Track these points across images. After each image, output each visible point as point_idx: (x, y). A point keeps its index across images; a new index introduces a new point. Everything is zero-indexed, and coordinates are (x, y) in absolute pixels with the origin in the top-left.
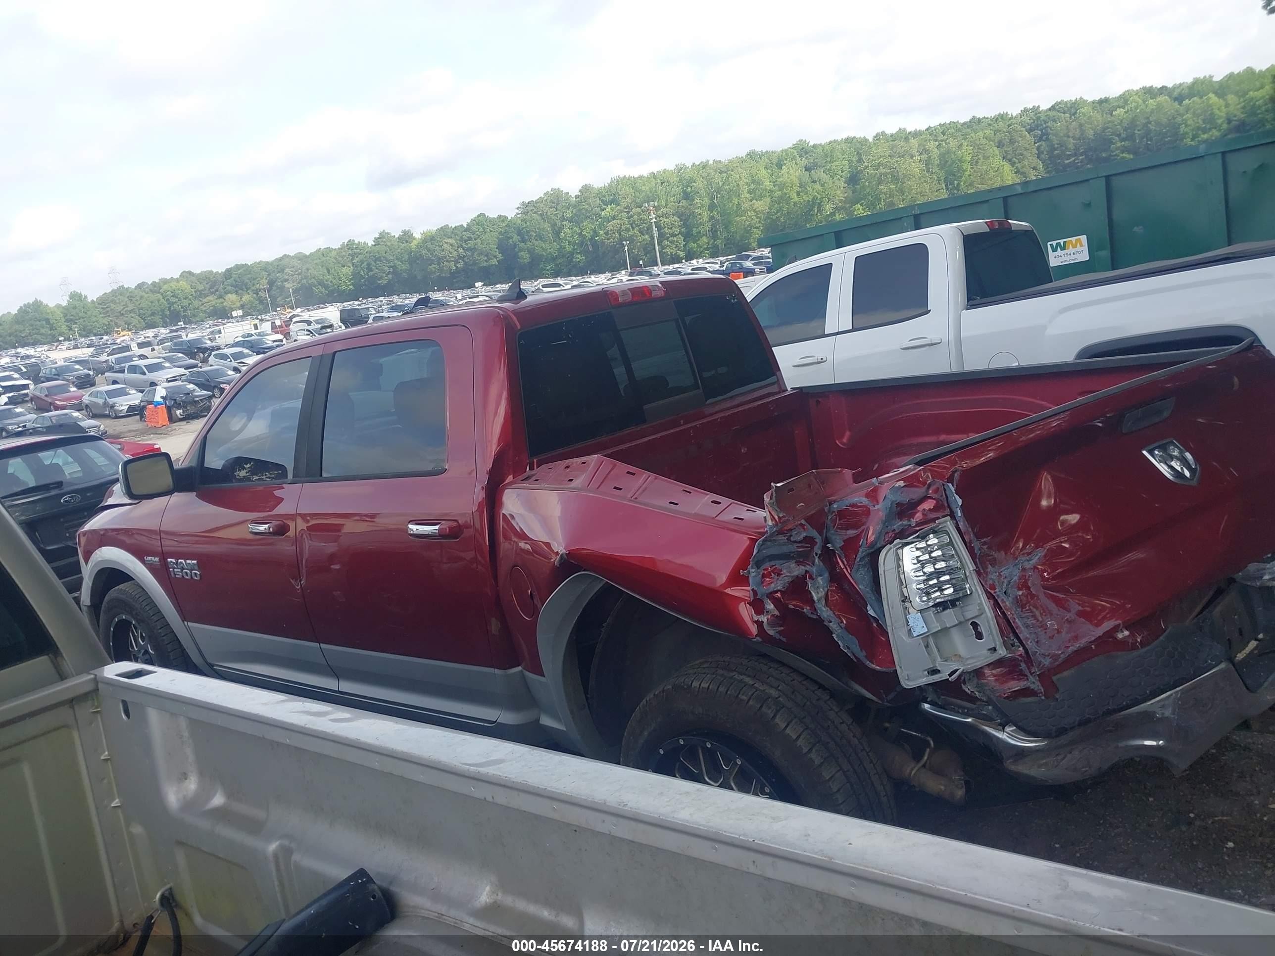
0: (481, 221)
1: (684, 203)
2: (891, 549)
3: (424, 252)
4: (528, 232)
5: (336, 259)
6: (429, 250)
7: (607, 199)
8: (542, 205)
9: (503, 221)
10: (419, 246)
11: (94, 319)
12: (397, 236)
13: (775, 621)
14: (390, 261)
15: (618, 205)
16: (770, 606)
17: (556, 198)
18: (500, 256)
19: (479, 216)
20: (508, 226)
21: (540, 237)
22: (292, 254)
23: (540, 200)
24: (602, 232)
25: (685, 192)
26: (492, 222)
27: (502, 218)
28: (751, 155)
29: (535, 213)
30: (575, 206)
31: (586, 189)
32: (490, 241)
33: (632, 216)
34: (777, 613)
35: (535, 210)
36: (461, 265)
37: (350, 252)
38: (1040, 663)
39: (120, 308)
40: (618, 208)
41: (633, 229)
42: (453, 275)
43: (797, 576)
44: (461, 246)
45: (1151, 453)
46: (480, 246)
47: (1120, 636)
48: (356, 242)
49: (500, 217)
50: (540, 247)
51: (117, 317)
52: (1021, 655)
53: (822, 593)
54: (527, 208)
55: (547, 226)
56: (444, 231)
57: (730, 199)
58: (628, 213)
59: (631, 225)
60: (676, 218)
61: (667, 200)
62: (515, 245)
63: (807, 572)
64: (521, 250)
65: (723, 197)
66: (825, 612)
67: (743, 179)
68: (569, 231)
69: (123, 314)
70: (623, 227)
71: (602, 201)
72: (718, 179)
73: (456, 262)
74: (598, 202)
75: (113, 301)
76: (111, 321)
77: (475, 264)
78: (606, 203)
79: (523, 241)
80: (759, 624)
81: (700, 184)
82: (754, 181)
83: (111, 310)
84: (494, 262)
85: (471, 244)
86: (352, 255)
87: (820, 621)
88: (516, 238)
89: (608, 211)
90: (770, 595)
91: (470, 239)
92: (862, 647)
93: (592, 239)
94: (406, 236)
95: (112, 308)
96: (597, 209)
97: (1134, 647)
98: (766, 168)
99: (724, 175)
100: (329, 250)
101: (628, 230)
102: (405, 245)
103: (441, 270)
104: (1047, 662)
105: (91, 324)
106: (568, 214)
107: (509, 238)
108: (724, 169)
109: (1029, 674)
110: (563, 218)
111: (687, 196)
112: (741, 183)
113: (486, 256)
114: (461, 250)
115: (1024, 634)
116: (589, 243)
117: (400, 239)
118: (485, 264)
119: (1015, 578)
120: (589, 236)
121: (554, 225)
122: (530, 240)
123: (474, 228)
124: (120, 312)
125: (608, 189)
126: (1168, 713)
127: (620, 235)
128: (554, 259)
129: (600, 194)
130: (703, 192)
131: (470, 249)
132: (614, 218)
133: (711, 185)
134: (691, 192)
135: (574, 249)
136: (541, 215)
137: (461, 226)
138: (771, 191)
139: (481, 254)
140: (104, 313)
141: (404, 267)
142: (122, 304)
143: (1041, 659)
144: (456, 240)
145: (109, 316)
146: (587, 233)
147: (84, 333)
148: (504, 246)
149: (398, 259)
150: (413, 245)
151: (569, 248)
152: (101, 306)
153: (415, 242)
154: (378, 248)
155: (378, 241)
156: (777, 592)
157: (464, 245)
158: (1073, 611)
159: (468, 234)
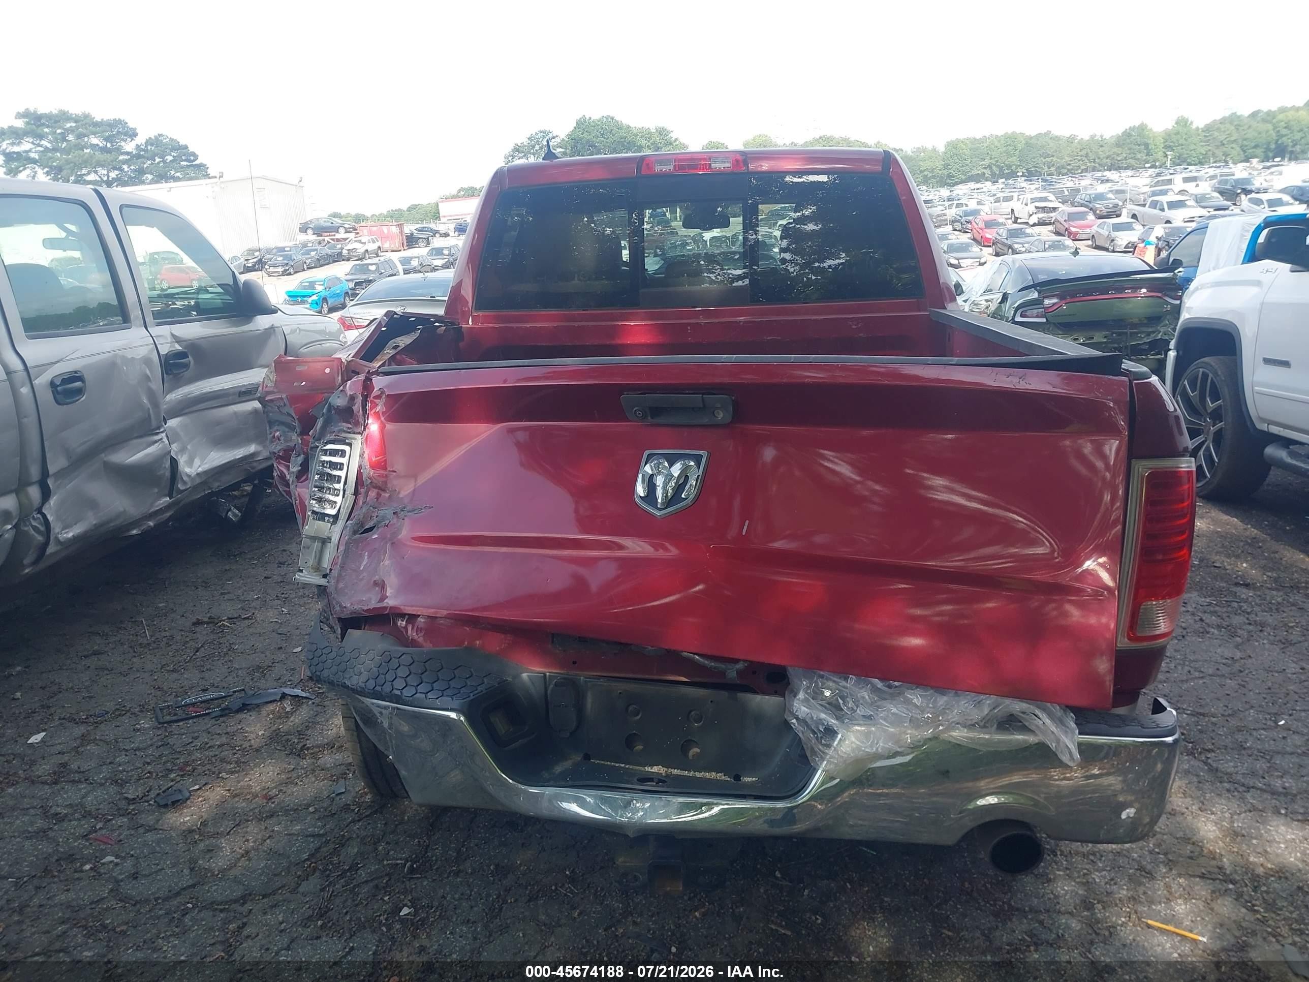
11: (1193, 147)
39: (1222, 138)
51: (1217, 147)
69: (1224, 144)
75: (1218, 129)
76: (1210, 150)
83: (1214, 138)
95: (1215, 136)
105: (1188, 152)
124: (1222, 142)
140: (1205, 142)
142: (1227, 133)
145: (1208, 145)
147: (1178, 161)
152: (1204, 134)
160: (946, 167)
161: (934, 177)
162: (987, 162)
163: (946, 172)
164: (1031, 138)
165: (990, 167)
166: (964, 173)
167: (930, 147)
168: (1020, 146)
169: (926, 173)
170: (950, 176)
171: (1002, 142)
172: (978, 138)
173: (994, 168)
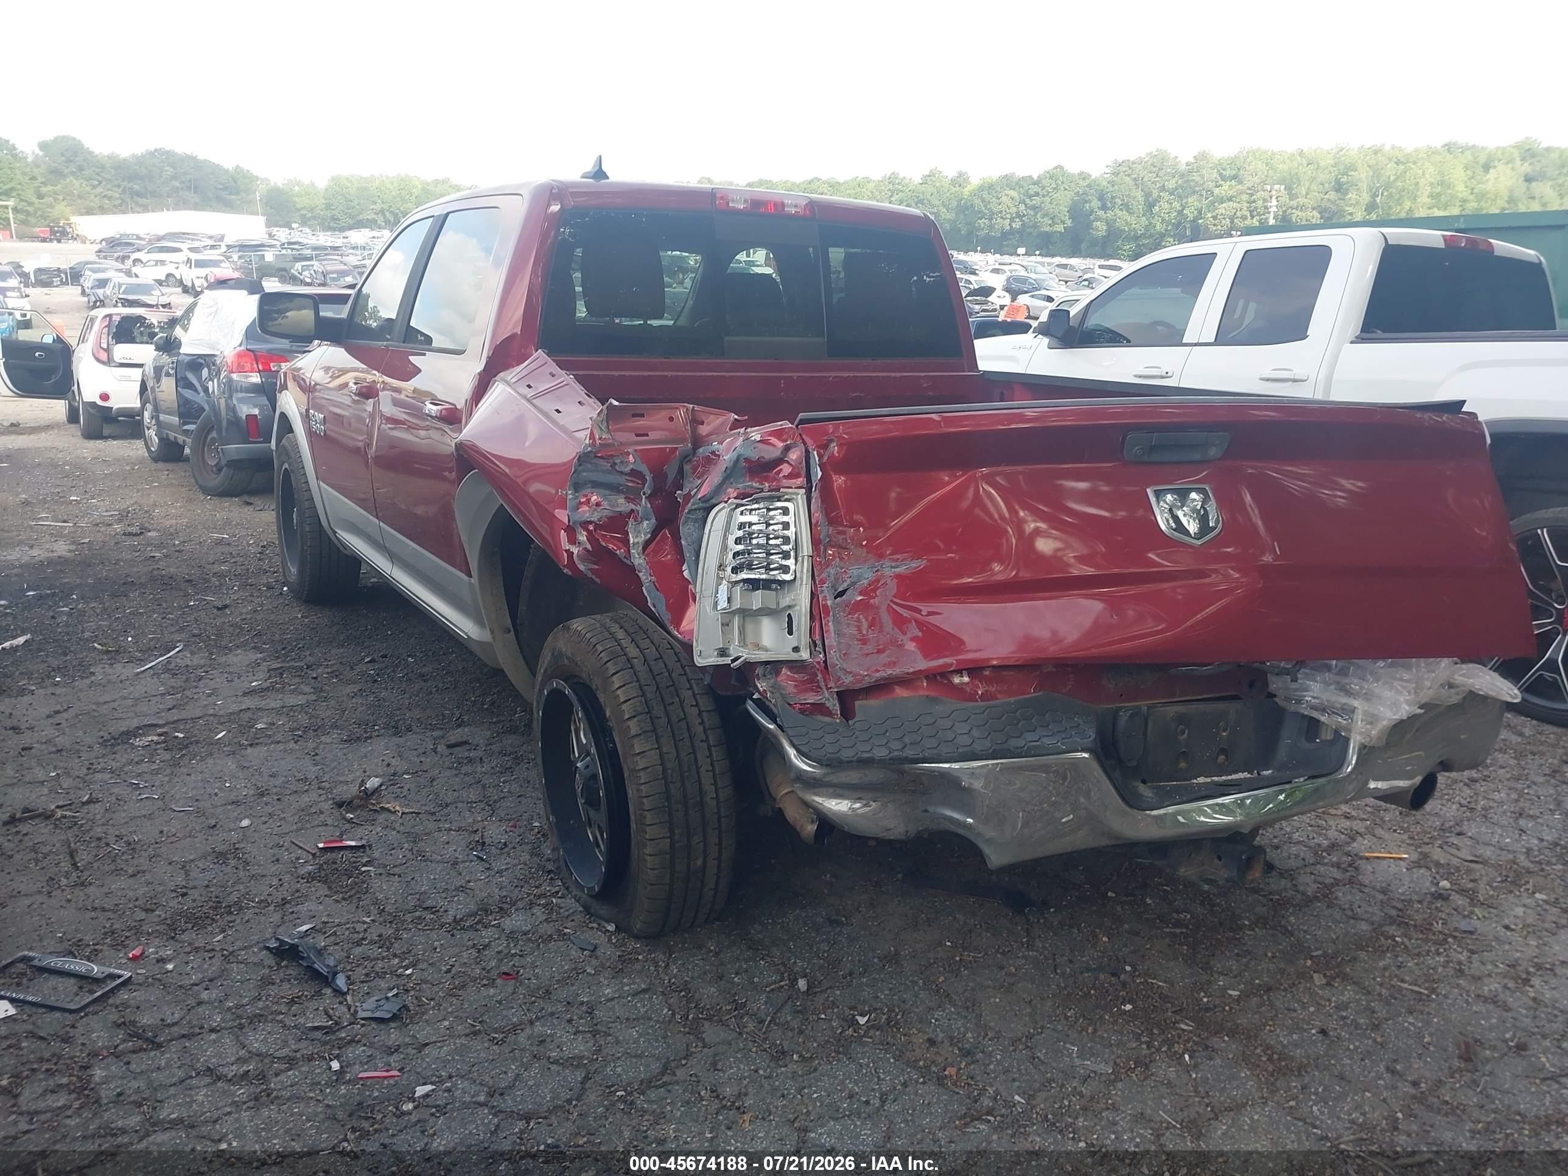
0: (1057, 177)
1: (1332, 195)
2: (724, 508)
3: (977, 201)
4: (1113, 198)
5: (872, 192)
6: (983, 201)
7: (1228, 173)
8: (1140, 167)
9: (1084, 179)
10: (973, 194)
12: (950, 178)
13: (588, 556)
14: (933, 206)
15: (1240, 182)
16: (582, 537)
17: (1158, 163)
18: (1069, 223)
19: (1056, 168)
20: (1089, 186)
21: (1126, 207)
22: (824, 178)
23: (1140, 161)
24: (1210, 215)
25: (1337, 181)
26: (1070, 178)
27: (1084, 176)
28: (1449, 148)
29: (1128, 175)
30: (1182, 176)
31: (1202, 157)
32: (1061, 202)
33: (1254, 201)
34: (589, 547)
35: (1129, 172)
36: (1017, 225)
37: (891, 187)
38: (839, 679)
40: (1240, 187)
41: (1252, 217)
42: (1005, 235)
43: (620, 512)
44: (1024, 202)
45: (1158, 494)
46: (1047, 206)
47: (957, 680)
48: (901, 176)
49: (1082, 173)
50: (1124, 219)
52: (819, 663)
53: (642, 538)
54: (1121, 169)
55: (1139, 195)
56: (1009, 182)
57: (1399, 202)
58: (1251, 195)
59: (1251, 212)
60: (1316, 213)
61: (1309, 188)
62: (1092, 212)
63: (632, 511)
64: (1098, 219)
65: (1390, 196)
66: (638, 560)
67: (1427, 176)
68: (1166, 206)
70: (1238, 214)
71: (1221, 175)
72: (1390, 171)
73: (1012, 220)
74: (1215, 175)
77: (1035, 226)
78: (1224, 178)
79: (1104, 208)
80: (570, 554)
81: (1363, 175)
82: (1442, 183)
84: (1060, 228)
85: (1037, 201)
86: (892, 192)
87: (632, 569)
88: (1095, 203)
89: (1226, 189)
90: (585, 524)
91: (1037, 194)
92: (668, 607)
93: (1194, 220)
94: (960, 180)
96: (1211, 185)
97: (972, 698)
98: (1466, 168)
99: (1402, 167)
100: (868, 180)
101: (1244, 218)
102: (957, 189)
103: (991, 227)
104: (848, 680)
106: (1171, 184)
107: (1086, 202)
108: (1403, 161)
109: (824, 688)
110: (1163, 189)
111: (1339, 188)
112: (1422, 182)
113: (1052, 219)
114: (1022, 207)
115: (831, 640)
116: (1188, 225)
117: (954, 182)
118: (1048, 229)
119: (866, 582)
120: (1191, 217)
121: (1148, 195)
122: (1112, 209)
123: (1045, 182)
125: (1232, 161)
126: (978, 785)
127: (1232, 222)
128: (1136, 238)
129: (1219, 166)
130: (1364, 186)
131: (1034, 208)
132: (1230, 199)
133: (1378, 177)
134: (1347, 183)
135: (1166, 230)
136: (1135, 179)
137: (1030, 177)
138: (1465, 201)
139: (1044, 216)
141: (949, 216)
143: (840, 674)
144: (1019, 193)
146: (1190, 213)
148: (1078, 212)
149: (944, 205)
150: (966, 191)
151: (1159, 227)
153: (969, 188)
154: (922, 188)
155: (927, 179)
156: (591, 522)
157: (1027, 201)
158: (909, 635)
159: (1036, 188)
160: (328, 207)
161: (314, 218)
162: (378, 207)
163: (329, 213)
164: (428, 184)
165: (382, 212)
166: (351, 217)
167: (306, 181)
168: (415, 192)
169: (303, 212)
170: (334, 219)
171: (395, 184)
172: (364, 176)
173: (387, 214)
